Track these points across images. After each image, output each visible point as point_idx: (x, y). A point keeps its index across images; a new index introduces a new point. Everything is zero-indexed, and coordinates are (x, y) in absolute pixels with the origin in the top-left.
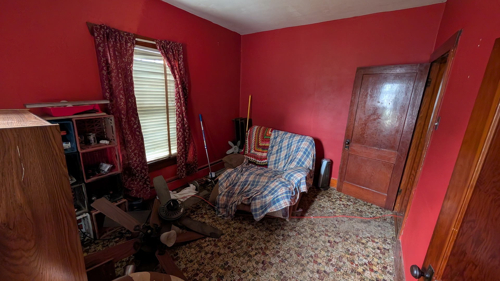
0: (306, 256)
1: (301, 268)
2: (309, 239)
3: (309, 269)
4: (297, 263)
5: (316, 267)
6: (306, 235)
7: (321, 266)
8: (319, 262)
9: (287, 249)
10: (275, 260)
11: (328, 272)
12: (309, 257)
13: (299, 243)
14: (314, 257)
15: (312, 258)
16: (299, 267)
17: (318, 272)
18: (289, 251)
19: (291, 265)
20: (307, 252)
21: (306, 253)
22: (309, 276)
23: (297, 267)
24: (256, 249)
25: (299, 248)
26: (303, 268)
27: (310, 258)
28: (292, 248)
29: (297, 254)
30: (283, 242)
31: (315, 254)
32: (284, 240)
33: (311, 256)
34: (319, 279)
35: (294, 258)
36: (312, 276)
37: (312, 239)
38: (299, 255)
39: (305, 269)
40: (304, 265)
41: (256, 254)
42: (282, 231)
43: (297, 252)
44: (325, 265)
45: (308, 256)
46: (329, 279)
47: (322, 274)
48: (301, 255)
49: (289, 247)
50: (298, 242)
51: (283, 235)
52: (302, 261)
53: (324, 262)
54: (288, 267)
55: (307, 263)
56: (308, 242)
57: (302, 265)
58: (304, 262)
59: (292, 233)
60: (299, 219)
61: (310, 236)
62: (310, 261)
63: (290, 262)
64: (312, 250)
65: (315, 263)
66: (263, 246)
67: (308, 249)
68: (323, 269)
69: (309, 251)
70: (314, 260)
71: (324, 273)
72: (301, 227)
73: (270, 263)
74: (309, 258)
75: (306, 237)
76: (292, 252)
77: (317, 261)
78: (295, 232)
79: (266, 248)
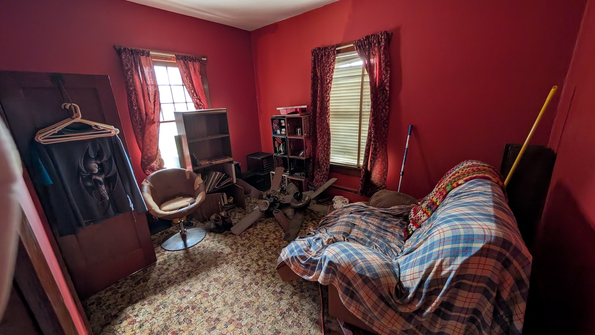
0: (243, 313)
1: (229, 302)
2: (270, 327)
3: (225, 310)
4: (237, 300)
5: (224, 320)
6: (278, 323)
7: (223, 326)
8: (229, 326)
9: (259, 293)
10: (247, 280)
11: (212, 332)
12: (240, 315)
13: (265, 309)
14: (238, 322)
15: (237, 319)
16: (231, 300)
17: (218, 319)
18: (255, 295)
19: (237, 292)
20: (249, 315)
21: (247, 314)
22: (217, 308)
23: (232, 299)
24: (265, 265)
25: (258, 308)
26: (228, 304)
27: (238, 317)
28: (258, 299)
29: (249, 302)
30: (270, 290)
31: (243, 325)
32: (274, 292)
33: (241, 319)
34: (210, 317)
35: (245, 299)
36: (215, 311)
37: (270, 330)
38: (247, 305)
39: (227, 306)
40: (232, 306)
41: (258, 265)
42: (290, 293)
43: (252, 303)
44: (222, 333)
45: (242, 315)
46: (205, 328)
47: (213, 323)
48: (245, 307)
49: (261, 296)
50: (267, 308)
51: (281, 292)
52: (238, 306)
53: (227, 333)
54: (235, 290)
55: (233, 311)
56: (264, 322)
57: (232, 304)
58: (236, 308)
59: (284, 304)
60: (317, 323)
61: (276, 330)
62: (234, 315)
63: (240, 293)
64: (250, 323)
65: (230, 320)
66: (268, 271)
67: (253, 318)
68: (218, 327)
69: (249, 318)
70: (234, 320)
71: (213, 326)
72: (297, 321)
73: (246, 275)
74: (238, 315)
75: (276, 322)
76: (253, 298)
77: (231, 323)
78: (287, 309)
79: (264, 274)
